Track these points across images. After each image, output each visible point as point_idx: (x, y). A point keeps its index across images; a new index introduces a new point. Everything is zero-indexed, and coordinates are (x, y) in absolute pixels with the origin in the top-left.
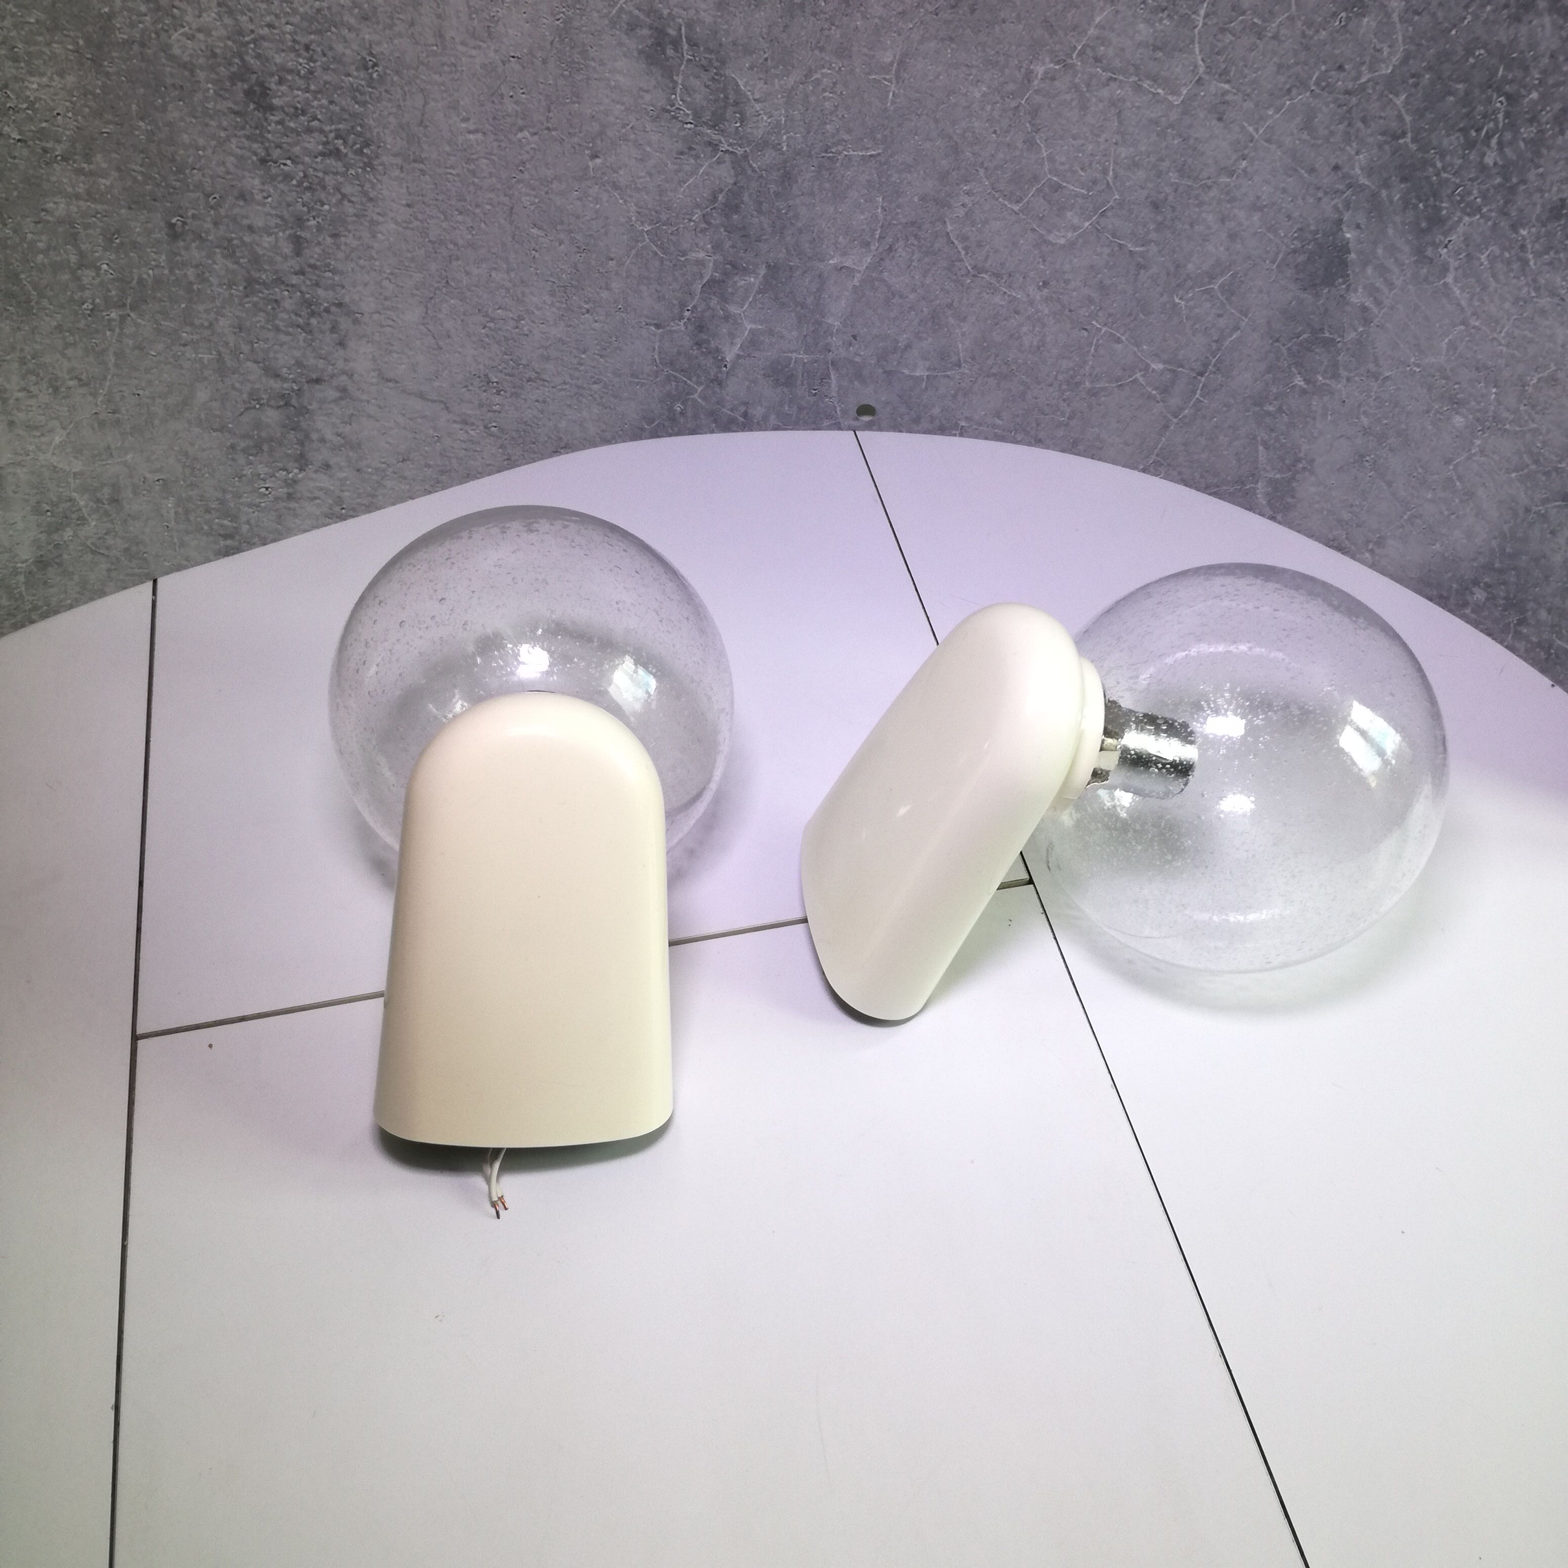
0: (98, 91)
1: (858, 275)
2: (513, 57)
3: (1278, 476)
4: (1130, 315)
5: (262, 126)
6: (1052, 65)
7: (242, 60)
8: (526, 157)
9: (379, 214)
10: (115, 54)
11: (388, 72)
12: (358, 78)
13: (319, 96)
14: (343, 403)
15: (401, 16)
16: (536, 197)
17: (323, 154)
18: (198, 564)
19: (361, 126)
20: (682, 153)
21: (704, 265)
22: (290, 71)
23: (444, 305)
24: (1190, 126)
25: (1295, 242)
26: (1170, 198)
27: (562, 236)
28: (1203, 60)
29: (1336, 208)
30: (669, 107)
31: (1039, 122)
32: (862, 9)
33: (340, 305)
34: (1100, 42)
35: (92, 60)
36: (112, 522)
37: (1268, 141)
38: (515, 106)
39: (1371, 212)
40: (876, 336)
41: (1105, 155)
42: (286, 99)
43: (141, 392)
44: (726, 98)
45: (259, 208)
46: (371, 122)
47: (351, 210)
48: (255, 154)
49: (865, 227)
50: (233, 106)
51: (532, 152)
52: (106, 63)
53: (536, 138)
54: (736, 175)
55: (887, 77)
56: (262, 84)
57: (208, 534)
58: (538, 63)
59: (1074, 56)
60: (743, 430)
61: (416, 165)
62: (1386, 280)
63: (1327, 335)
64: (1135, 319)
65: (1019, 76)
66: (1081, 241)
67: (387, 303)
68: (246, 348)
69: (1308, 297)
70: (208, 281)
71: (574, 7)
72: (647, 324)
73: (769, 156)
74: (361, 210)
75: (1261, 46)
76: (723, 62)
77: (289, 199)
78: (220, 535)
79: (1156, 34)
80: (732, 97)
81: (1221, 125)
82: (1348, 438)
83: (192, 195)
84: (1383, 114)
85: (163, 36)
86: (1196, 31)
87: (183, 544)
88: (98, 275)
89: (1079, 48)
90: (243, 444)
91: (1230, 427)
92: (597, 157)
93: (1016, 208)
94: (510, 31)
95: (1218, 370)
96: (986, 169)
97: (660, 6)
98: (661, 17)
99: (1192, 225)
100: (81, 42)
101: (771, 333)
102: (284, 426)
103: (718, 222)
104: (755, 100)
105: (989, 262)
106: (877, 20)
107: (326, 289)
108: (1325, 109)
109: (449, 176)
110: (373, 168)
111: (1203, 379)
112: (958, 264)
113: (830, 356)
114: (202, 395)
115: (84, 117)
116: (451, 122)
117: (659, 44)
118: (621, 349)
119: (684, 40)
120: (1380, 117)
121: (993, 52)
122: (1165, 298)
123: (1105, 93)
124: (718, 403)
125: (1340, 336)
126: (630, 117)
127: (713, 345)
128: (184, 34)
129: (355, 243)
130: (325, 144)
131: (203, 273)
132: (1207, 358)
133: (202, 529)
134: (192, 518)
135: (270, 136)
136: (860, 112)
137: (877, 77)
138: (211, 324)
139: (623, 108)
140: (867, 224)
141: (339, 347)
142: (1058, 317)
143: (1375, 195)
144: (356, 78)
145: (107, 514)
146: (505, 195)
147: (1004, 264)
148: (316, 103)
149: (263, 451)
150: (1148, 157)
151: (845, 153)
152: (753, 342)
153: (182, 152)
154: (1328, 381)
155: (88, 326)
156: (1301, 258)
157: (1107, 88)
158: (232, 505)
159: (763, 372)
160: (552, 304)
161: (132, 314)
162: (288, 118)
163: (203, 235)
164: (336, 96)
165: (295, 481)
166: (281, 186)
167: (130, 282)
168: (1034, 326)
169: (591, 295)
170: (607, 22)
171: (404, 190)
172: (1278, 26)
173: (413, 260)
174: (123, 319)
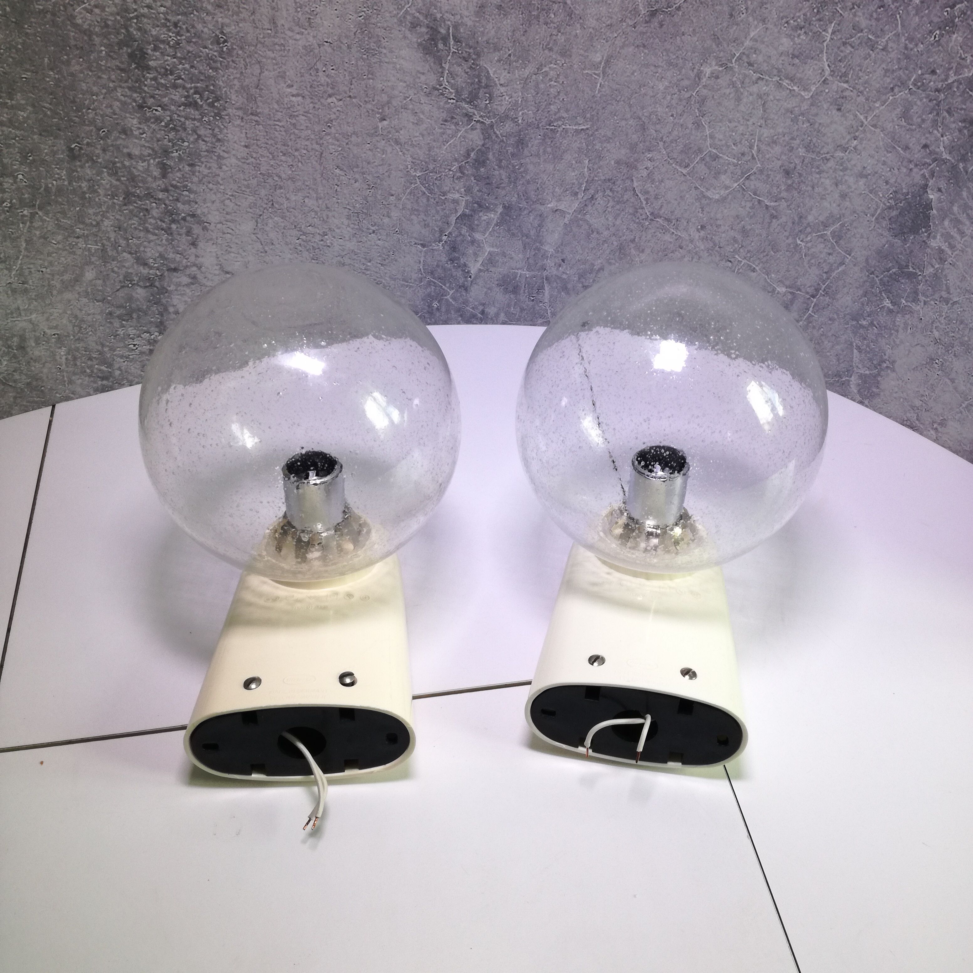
0: (20, 46)
1: (568, 216)
2: (327, 42)
3: (867, 372)
4: (764, 251)
5: (141, 81)
6: (717, 67)
7: (128, 31)
8: (333, 116)
9: (224, 151)
10: (33, 20)
11: (234, 47)
12: (212, 50)
13: (183, 61)
14: (193, 287)
15: (245, 6)
16: (339, 146)
17: (185, 105)
18: (81, 397)
19: (214, 86)
20: (446, 121)
21: (458, 203)
22: (163, 42)
23: (270, 221)
24: (817, 115)
25: (890, 201)
26: (798, 167)
27: (357, 176)
28: (829, 66)
29: (923, 176)
30: (438, 86)
31: (704, 109)
32: (581, 21)
33: (193, 216)
34: (753, 51)
35: (15, 23)
36: (19, 362)
37: (875, 126)
38: (327, 79)
39: (951, 179)
40: (579, 261)
41: (752, 135)
42: (159, 62)
43: (44, 270)
44: (480, 81)
45: (136, 141)
46: (221, 83)
47: (204, 147)
48: (135, 101)
49: (575, 181)
50: (119, 65)
51: (337, 113)
52: (26, 26)
53: (341, 103)
54: (484, 139)
55: (597, 72)
56: (141, 50)
57: (90, 376)
58: (344, 47)
59: (734, 61)
60: (480, 323)
61: (253, 117)
62: (959, 230)
63: (911, 270)
64: (767, 255)
65: (692, 75)
66: (730, 196)
67: (228, 217)
68: (123, 242)
69: (898, 242)
70: (98, 192)
71: (372, 8)
72: (415, 244)
73: (509, 127)
74: (211, 147)
75: (873, 55)
76: (478, 55)
77: (158, 136)
78: (98, 377)
79: (795, 46)
80: (484, 81)
81: (840, 114)
82: (923, 346)
83: (87, 128)
84: (964, 107)
85: (70, 9)
86: (825, 44)
87: (71, 382)
88: (15, 182)
89: (737, 55)
90: (118, 313)
91: (833, 335)
92: (385, 120)
93: (685, 171)
94: (325, 22)
95: (826, 293)
96: (664, 142)
97: (435, 11)
98: (435, 20)
99: (813, 188)
100: (8, 9)
101: (504, 255)
102: (149, 301)
103: (470, 172)
104: (501, 85)
105: (663, 211)
106: (591, 30)
107: (184, 204)
108: (919, 103)
109: (277, 127)
110: (221, 118)
111: (815, 300)
112: (640, 211)
113: (545, 273)
114: (90, 275)
115: (8, 65)
116: (279, 87)
117: (433, 40)
118: (396, 261)
119: (451, 37)
120: (961, 109)
121: (674, 57)
122: (790, 240)
123: (754, 89)
124: (464, 303)
125: (920, 271)
126: (410, 92)
127: (462, 261)
128: (85, 9)
129: (206, 171)
130: (187, 97)
131: (94, 186)
132: (819, 284)
133: (85, 371)
134: (78, 364)
135: (146, 88)
136: (576, 97)
137: (589, 72)
138: (98, 224)
139: (404, 85)
140: (577, 179)
141: (192, 247)
142: (710, 251)
143: (954, 167)
144: (211, 50)
145: (15, 356)
146: (317, 143)
147: (673, 212)
148: (180, 67)
149: (133, 318)
150: (784, 136)
151: (564, 127)
152: (491, 261)
153: (81, 96)
154: (909, 304)
155: (7, 219)
156: (894, 213)
157: (756, 85)
158: (108, 356)
159: (497, 283)
160: (348, 226)
161: (40, 213)
162: (160, 76)
163: (95, 158)
164: (195, 62)
165: (155, 341)
166: (153, 126)
167: (39, 189)
168: (692, 258)
169: (376, 220)
170: (396, 20)
171: (243, 135)
172: (887, 41)
173: (248, 187)
174: (33, 215)
